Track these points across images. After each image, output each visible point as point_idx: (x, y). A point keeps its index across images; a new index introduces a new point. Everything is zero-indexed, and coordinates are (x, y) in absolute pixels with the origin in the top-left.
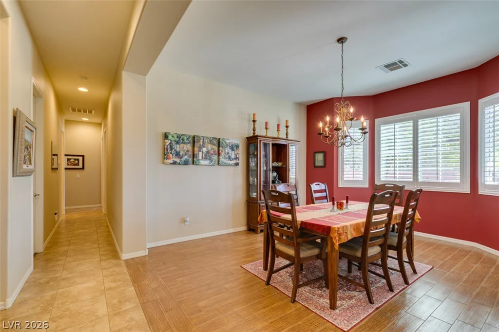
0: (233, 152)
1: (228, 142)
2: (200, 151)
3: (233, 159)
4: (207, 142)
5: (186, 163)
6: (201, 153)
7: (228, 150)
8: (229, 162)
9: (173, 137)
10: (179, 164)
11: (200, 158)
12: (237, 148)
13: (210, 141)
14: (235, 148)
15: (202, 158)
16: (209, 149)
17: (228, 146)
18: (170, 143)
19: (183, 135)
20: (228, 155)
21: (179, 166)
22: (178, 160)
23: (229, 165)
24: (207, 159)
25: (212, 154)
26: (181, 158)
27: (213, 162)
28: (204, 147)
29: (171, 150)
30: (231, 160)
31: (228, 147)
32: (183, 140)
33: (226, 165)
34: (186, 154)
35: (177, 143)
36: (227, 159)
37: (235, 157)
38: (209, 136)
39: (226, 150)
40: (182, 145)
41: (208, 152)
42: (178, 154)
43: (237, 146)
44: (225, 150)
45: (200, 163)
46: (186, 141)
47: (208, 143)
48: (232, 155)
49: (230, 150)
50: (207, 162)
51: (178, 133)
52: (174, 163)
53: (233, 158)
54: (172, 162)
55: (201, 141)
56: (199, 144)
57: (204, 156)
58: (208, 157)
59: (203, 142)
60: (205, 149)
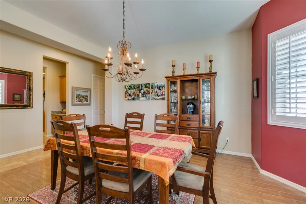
0: (160, 91)
1: (156, 84)
2: (140, 92)
3: (160, 96)
4: (143, 87)
5: (133, 99)
6: (140, 93)
7: (156, 90)
8: (157, 98)
9: (127, 86)
10: (130, 100)
11: (140, 96)
12: (162, 88)
13: (145, 86)
14: (161, 88)
15: (141, 96)
16: (145, 90)
17: (156, 87)
18: (127, 90)
19: (131, 85)
20: (156, 93)
21: (130, 101)
22: (130, 98)
23: (157, 99)
25: (147, 93)
26: (131, 97)
27: (147, 98)
28: (142, 90)
29: (127, 93)
30: (158, 96)
31: (157, 88)
32: (132, 87)
33: (155, 100)
34: (133, 95)
35: (129, 89)
36: (156, 96)
37: (162, 94)
38: (144, 83)
39: (155, 90)
40: (131, 90)
41: (144, 93)
42: (130, 95)
43: (163, 87)
44: (154, 90)
45: (140, 99)
46: (133, 88)
47: (144, 87)
48: (159, 92)
49: (158, 90)
50: (144, 98)
51: (129, 84)
52: (129, 99)
53: (160, 94)
54: (127, 99)
55: (140, 86)
56: (139, 88)
57: (142, 95)
58: (144, 96)
59: (141, 87)
60: (142, 91)
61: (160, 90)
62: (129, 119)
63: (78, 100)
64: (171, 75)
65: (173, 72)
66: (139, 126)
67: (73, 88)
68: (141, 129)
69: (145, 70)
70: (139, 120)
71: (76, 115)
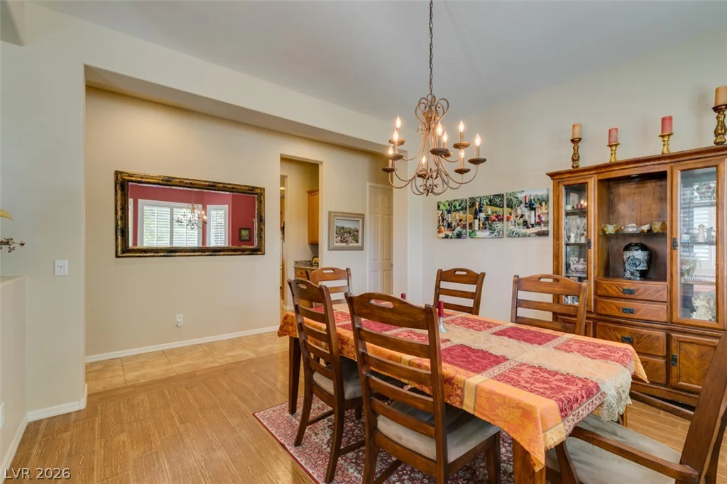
0: (533, 212)
1: (520, 196)
2: (475, 218)
3: (533, 226)
4: (485, 203)
5: (459, 236)
6: (477, 221)
7: (522, 210)
8: (524, 231)
9: (444, 205)
10: (451, 238)
11: (477, 228)
12: (541, 204)
13: (490, 201)
14: (537, 205)
15: (479, 228)
16: (490, 213)
17: (521, 203)
18: (442, 214)
19: (454, 201)
20: (522, 220)
21: (451, 240)
22: (450, 233)
23: (525, 236)
24: (485, 228)
25: (494, 221)
26: (453, 230)
27: (496, 233)
28: (481, 211)
29: (443, 221)
30: (528, 228)
31: (522, 205)
32: (455, 207)
33: (519, 236)
34: (458, 225)
35: (449, 212)
36: (521, 226)
37: (537, 220)
38: (488, 195)
39: (519, 212)
40: (454, 214)
41: (487, 219)
42: (449, 226)
43: (543, 201)
44: (516, 211)
45: (476, 235)
46: (458, 208)
47: (487, 204)
48: (530, 217)
49: (526, 212)
50: (486, 233)
51: (449, 200)
52: (447, 237)
53: (533, 222)
54: (444, 236)
55: (477, 204)
56: (474, 209)
57: (481, 225)
58: (488, 226)
59: (480, 204)
60: (482, 215)
61: (534, 209)
62: (444, 285)
63: (339, 238)
64: (568, 166)
65: (575, 159)
66: (469, 303)
67: (330, 213)
68: (474, 310)
69: (483, 161)
70: (471, 288)
71: (333, 269)
